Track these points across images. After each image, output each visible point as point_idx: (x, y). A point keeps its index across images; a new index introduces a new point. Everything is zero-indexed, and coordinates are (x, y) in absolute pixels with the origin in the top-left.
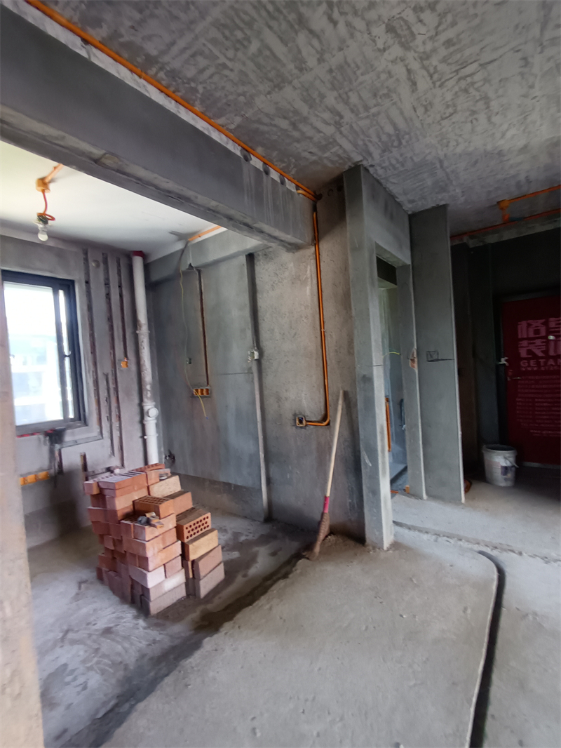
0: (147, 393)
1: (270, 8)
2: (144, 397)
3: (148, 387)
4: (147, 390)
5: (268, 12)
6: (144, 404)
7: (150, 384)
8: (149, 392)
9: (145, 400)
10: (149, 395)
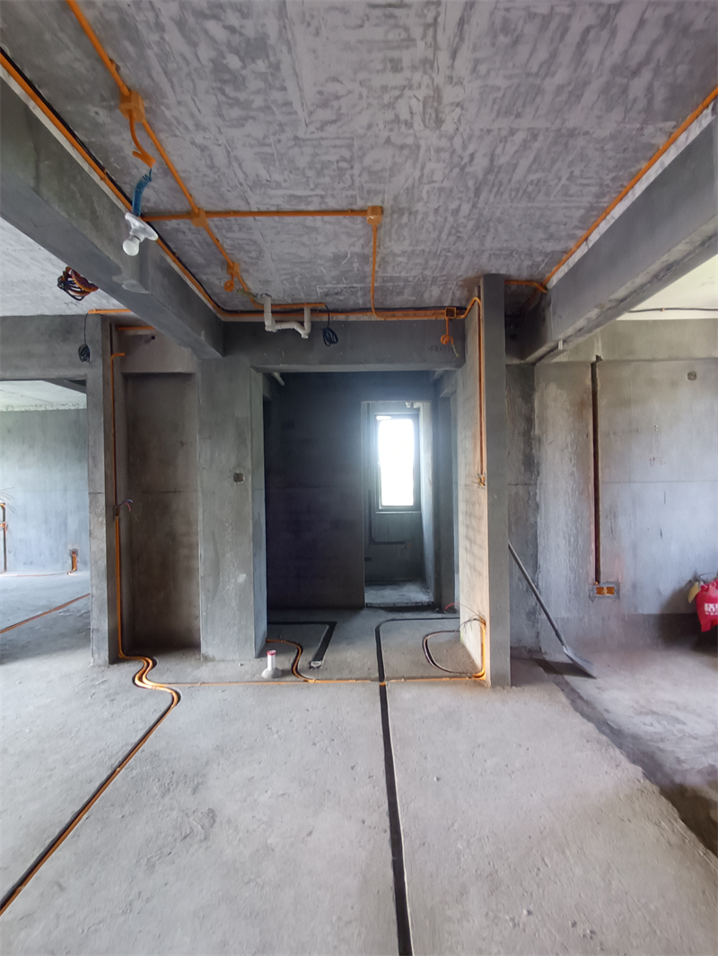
1: (495, 189)
5: (499, 189)
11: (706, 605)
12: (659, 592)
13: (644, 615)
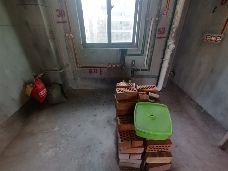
0: (172, 34)
2: (170, 36)
3: (174, 30)
4: (173, 32)
6: (168, 41)
7: (176, 28)
8: (173, 33)
9: (170, 38)
10: (173, 35)
11: (39, 93)
12: (13, 99)
13: (12, 116)
